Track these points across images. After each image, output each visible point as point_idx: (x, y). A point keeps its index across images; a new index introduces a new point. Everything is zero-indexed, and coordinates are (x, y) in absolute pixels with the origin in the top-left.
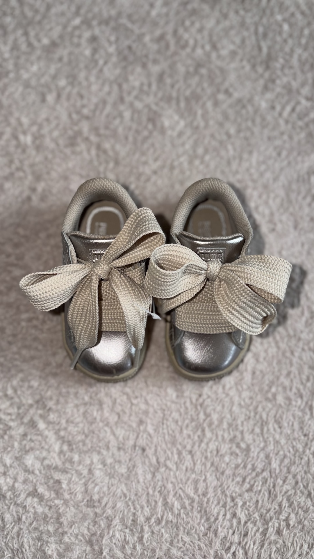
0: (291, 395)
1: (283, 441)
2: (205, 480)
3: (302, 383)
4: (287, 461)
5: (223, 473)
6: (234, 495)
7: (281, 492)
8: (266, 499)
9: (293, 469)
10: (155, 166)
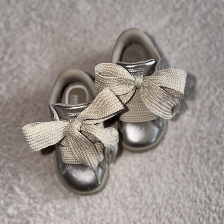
0: (165, 156)
1: (163, 185)
2: (117, 213)
3: (171, 149)
4: (166, 197)
5: (127, 208)
6: (135, 220)
7: (164, 216)
8: (155, 221)
9: (170, 202)
10: (75, 31)
